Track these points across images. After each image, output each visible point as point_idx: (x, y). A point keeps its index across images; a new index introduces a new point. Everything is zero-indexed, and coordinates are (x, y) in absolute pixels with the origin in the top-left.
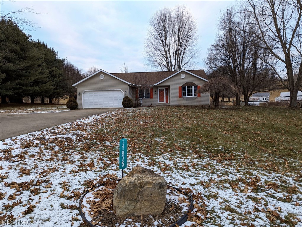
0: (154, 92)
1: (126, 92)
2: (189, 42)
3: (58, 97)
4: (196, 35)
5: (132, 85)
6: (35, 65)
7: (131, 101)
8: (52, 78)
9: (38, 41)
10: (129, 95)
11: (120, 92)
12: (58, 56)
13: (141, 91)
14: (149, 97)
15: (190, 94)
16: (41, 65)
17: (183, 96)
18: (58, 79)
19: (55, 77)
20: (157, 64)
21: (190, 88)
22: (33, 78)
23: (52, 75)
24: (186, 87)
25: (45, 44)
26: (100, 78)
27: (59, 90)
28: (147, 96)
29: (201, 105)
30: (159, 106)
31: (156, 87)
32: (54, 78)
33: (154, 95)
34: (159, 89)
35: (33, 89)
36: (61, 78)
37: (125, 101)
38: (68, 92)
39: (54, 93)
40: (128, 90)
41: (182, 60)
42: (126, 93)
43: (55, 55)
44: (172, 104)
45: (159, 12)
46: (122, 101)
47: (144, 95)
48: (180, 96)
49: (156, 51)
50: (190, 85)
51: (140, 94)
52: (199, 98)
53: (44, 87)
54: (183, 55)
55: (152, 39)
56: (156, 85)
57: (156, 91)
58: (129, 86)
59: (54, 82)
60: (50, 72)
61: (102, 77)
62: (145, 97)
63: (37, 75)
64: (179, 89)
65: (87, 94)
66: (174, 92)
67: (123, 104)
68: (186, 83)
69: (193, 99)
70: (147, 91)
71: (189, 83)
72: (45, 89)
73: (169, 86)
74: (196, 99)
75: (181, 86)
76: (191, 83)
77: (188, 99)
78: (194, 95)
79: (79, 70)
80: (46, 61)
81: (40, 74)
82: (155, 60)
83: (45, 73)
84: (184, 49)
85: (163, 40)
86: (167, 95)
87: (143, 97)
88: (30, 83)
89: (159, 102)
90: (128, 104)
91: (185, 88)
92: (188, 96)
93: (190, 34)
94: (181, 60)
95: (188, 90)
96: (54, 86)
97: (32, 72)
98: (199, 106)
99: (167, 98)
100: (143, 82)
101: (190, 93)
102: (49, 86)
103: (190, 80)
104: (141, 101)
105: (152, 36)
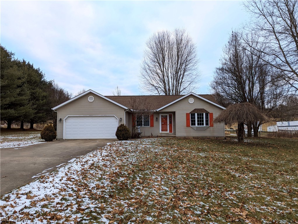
0: (155, 119)
1: (121, 118)
2: (188, 66)
3: (40, 122)
4: (196, 59)
5: (129, 110)
6: (14, 84)
7: (127, 130)
8: (35, 100)
9: (24, 61)
10: (124, 122)
11: (113, 118)
12: (45, 78)
13: (140, 118)
14: (149, 126)
15: (200, 123)
16: (22, 86)
17: (192, 125)
18: (41, 102)
19: (38, 100)
20: (154, 88)
21: (200, 115)
22: (8, 99)
23: (34, 97)
24: (196, 114)
25: (31, 64)
26: (89, 101)
27: (41, 115)
28: (146, 124)
29: (214, 137)
30: (161, 137)
31: (158, 113)
32: (36, 101)
33: (155, 123)
34: (162, 116)
35: (8, 112)
36: (45, 100)
37: (121, 131)
38: (52, 116)
39: (35, 117)
40: (123, 115)
41: (181, 84)
42: (121, 120)
43: (40, 76)
44: (178, 134)
45: (157, 34)
46: (116, 130)
47: (143, 123)
48: (188, 125)
49: (153, 75)
50: (200, 112)
51: (137, 122)
52: (211, 128)
53: (23, 110)
54: (182, 79)
55: (149, 62)
56: (158, 110)
57: (157, 118)
58: (125, 111)
59: (36, 105)
60: (32, 94)
61: (91, 99)
62: (144, 126)
63: (15, 96)
64: (187, 117)
65: (71, 120)
66: (181, 119)
67: (117, 134)
68: (195, 109)
69: (204, 129)
70: (147, 117)
71: (199, 109)
72: (24, 113)
73: (174, 113)
74: (208, 130)
75: (189, 112)
76: (201, 109)
77: (198, 129)
78: (206, 125)
79: (69, 95)
80: (29, 82)
81: (19, 95)
82: (152, 84)
83: (25, 94)
84: (183, 73)
85: (161, 63)
86: (170, 122)
87: (142, 125)
88: (5, 105)
89: (161, 132)
90: (123, 134)
91: (194, 114)
92: (198, 125)
93: (189, 58)
94: (179, 85)
95: (198, 118)
96: (36, 110)
97: (8, 92)
98: (211, 138)
99: (170, 127)
100: (142, 107)
101: (200, 121)
102: (29, 109)
103: (200, 106)
104: (139, 129)
105: (149, 58)
